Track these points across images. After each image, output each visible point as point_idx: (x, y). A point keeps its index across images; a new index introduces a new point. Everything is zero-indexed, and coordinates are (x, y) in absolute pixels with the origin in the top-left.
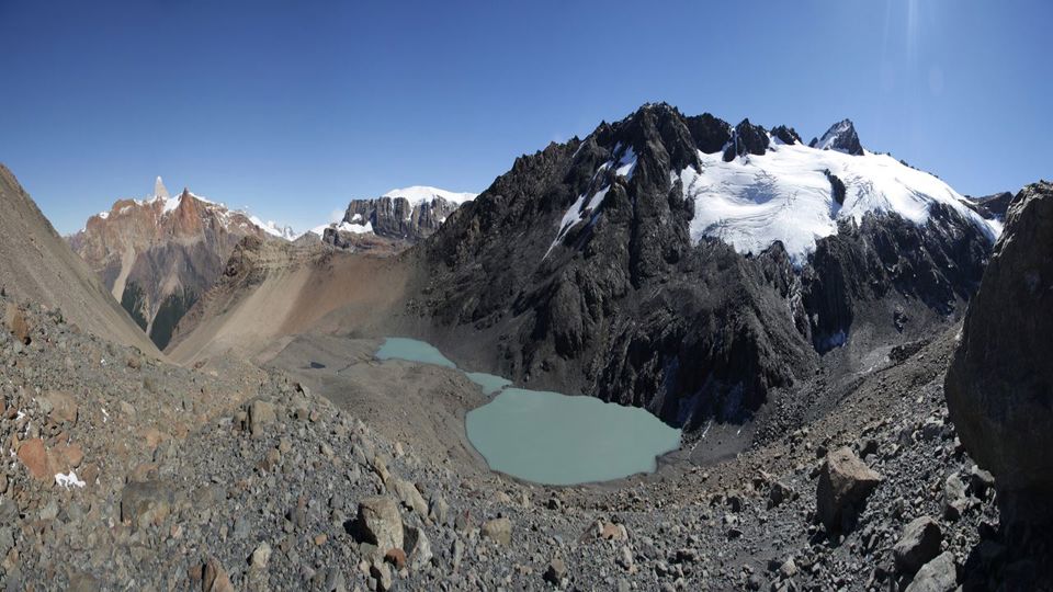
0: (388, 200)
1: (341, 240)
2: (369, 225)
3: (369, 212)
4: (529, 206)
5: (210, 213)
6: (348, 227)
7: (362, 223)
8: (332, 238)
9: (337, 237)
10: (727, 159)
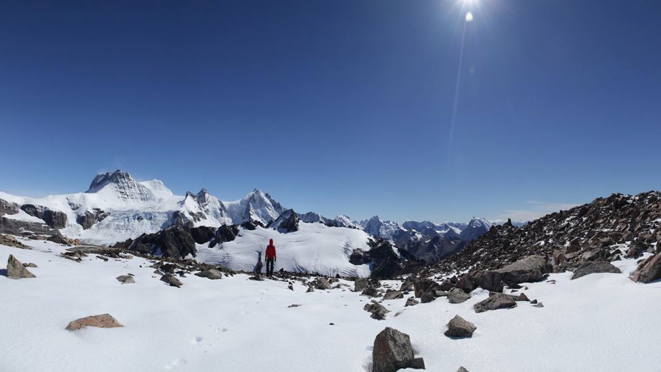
10: (211, 246)
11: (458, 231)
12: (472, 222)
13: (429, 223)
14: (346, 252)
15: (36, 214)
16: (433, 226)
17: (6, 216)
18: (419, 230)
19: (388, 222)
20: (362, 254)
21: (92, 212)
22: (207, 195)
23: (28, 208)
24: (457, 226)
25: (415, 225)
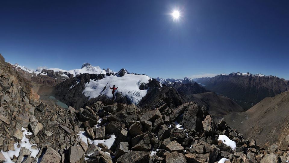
0: (50, 70)
1: (41, 76)
2: (46, 74)
3: (46, 72)
4: (67, 85)
5: (14, 67)
6: (42, 74)
7: (45, 74)
8: (39, 76)
9: (40, 76)
10: (95, 81)
11: (181, 82)
12: (185, 78)
13: (173, 79)
14: (138, 84)
15: (67, 74)
16: (174, 80)
17: (61, 75)
18: (171, 81)
19: (162, 79)
20: (145, 85)
21: (79, 74)
22: (109, 70)
23: (66, 73)
24: (181, 80)
25: (169, 79)
